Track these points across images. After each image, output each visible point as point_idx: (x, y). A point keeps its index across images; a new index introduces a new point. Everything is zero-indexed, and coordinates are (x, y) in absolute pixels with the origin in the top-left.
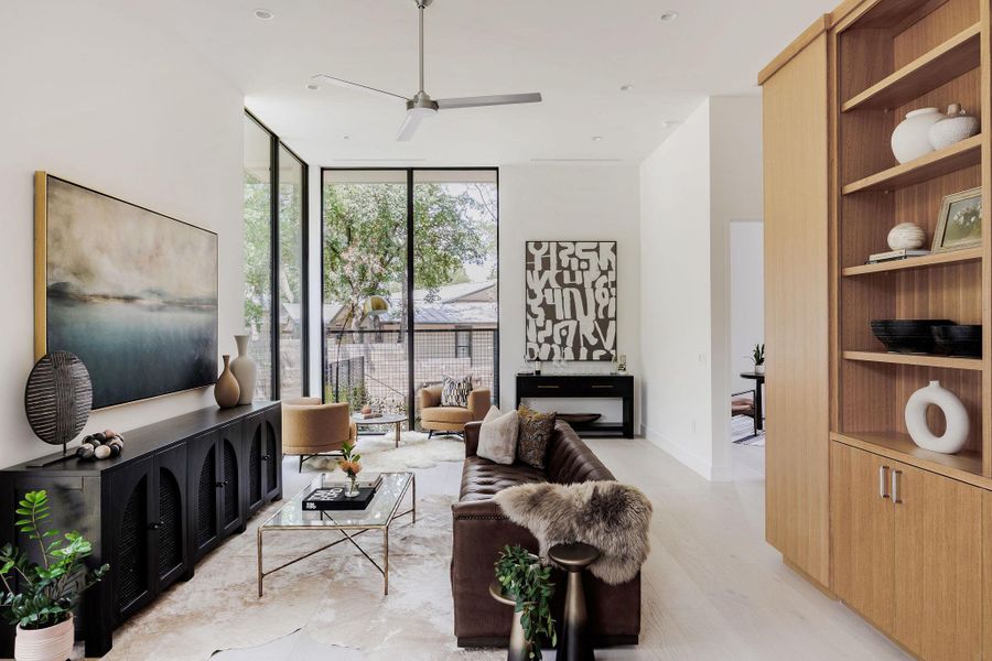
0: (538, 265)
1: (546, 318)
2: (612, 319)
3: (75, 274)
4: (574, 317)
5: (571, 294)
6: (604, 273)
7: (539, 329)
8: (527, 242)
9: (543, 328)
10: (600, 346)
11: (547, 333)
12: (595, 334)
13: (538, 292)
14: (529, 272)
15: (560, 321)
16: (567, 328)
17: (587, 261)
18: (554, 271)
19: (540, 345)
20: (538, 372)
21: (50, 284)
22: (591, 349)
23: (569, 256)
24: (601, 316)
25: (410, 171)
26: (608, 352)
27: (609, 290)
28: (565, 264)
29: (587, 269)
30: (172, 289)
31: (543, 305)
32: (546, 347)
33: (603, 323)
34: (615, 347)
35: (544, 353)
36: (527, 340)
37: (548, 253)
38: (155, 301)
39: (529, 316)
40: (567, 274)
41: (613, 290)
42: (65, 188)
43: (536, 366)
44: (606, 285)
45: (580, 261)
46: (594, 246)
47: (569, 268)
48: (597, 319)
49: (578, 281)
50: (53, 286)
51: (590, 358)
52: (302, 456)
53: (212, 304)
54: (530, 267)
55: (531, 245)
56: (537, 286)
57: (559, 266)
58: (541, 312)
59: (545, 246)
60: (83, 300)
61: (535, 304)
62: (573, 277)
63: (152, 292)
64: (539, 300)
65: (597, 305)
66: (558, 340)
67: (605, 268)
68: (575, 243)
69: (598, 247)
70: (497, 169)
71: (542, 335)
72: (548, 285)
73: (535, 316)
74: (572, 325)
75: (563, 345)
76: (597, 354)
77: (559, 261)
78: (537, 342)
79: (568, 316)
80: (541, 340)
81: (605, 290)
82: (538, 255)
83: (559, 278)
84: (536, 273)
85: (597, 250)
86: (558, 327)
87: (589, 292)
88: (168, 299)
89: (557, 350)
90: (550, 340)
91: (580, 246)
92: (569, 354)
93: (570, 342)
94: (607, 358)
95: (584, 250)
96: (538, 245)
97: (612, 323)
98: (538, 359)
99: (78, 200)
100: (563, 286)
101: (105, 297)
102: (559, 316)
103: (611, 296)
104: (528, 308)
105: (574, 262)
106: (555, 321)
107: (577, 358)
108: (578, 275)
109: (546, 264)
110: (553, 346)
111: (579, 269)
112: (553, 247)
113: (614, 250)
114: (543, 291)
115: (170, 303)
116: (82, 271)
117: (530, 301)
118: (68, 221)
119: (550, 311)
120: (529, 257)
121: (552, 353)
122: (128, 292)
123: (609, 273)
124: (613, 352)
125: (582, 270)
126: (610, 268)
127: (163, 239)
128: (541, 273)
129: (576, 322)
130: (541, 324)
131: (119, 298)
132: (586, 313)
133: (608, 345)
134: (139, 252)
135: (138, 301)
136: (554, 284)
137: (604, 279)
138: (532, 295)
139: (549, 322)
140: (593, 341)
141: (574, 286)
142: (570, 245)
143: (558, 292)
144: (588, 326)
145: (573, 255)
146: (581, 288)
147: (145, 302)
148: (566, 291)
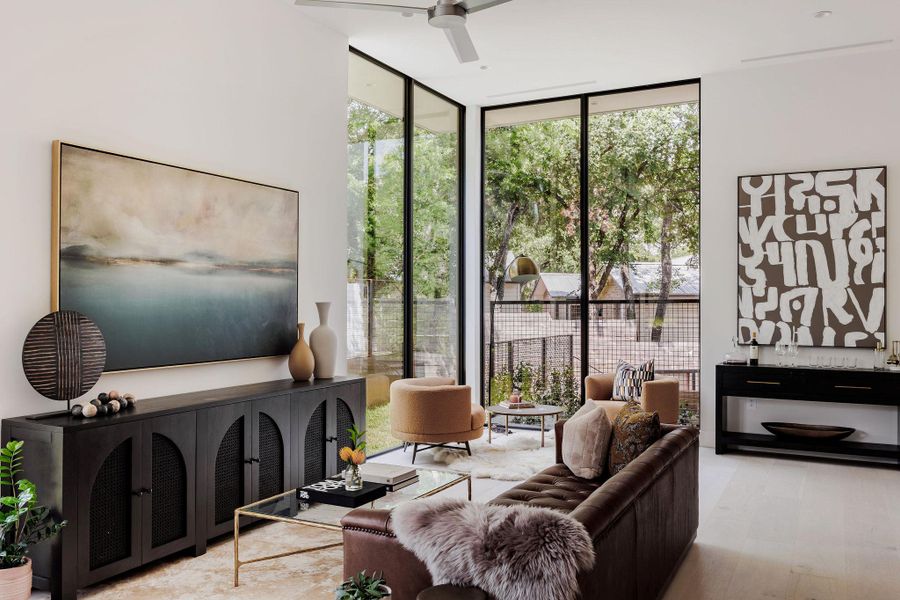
0: (756, 209)
1: (769, 284)
2: (878, 285)
3: (96, 237)
4: (813, 281)
5: (809, 250)
6: (864, 215)
7: (756, 300)
8: (739, 178)
9: (764, 299)
10: (857, 325)
11: (771, 305)
12: (849, 307)
13: (756, 247)
14: (742, 219)
15: (790, 289)
16: (801, 299)
17: (836, 199)
18: (781, 215)
19: (759, 323)
20: (754, 362)
21: (64, 247)
22: (841, 330)
23: (807, 193)
24: (859, 281)
25: (584, 98)
26: (871, 336)
27: (873, 241)
28: (798, 205)
29: (837, 211)
30: (228, 251)
31: (765, 265)
32: (768, 327)
33: (864, 292)
34: (883, 328)
35: (765, 334)
36: (739, 316)
37: (772, 190)
38: (205, 264)
39: (742, 283)
40: (801, 221)
41: (880, 242)
42: (84, 155)
43: (750, 353)
44: (867, 234)
45: (823, 199)
46: (848, 175)
47: (805, 210)
48: (852, 285)
49: (821, 229)
50: (67, 248)
51: (839, 344)
52: (416, 445)
53: (291, 267)
54: (743, 212)
55: (746, 183)
56: (754, 238)
57: (789, 208)
58: (760, 277)
59: (767, 182)
60: (104, 262)
61: (751, 265)
62: (811, 222)
63: (199, 255)
64: (758, 258)
65: (852, 265)
66: (786, 315)
67: (865, 207)
68: (814, 173)
69: (854, 177)
70: (698, 81)
71: (762, 309)
72: (771, 237)
73: (751, 282)
74: (811, 294)
75: (796, 322)
76: (851, 339)
77: (789, 201)
78: (755, 318)
79: (804, 279)
80: (761, 316)
81: (867, 243)
82: (756, 195)
83: (790, 226)
84: (753, 221)
85: (853, 181)
86: (786, 297)
87: (838, 245)
88: (222, 262)
89: (785, 330)
90: (774, 316)
91: (823, 178)
92: (805, 336)
93: (806, 318)
94: (869, 344)
95: (829, 184)
96: (756, 180)
97: (878, 293)
98: (755, 343)
99: (98, 164)
100: (795, 237)
101: (135, 260)
102: (789, 281)
103: (876, 250)
104: (741, 270)
105: (814, 202)
106: (783, 289)
107: (817, 343)
108: (820, 220)
109: (769, 207)
110: (779, 324)
111: (822, 211)
112: (780, 181)
113: (883, 179)
114: (764, 246)
115: (225, 267)
116: (105, 234)
117: (744, 261)
118: (87, 186)
119: (774, 275)
120: (743, 198)
121: (777, 335)
122: (165, 254)
123: (874, 214)
124: (880, 336)
125: (827, 213)
126: (874, 207)
127: (216, 199)
128: (760, 221)
129: (816, 290)
130: (761, 294)
131: (153, 261)
132: (833, 276)
133: (872, 324)
134: (181, 213)
135: (180, 264)
136: (781, 235)
137: (864, 224)
138: (747, 251)
139: (773, 291)
140: (845, 318)
141: (815, 237)
142: (808, 179)
143: (787, 248)
144: (836, 296)
145: (813, 192)
146: (826, 240)
147: (191, 265)
148: (801, 245)
